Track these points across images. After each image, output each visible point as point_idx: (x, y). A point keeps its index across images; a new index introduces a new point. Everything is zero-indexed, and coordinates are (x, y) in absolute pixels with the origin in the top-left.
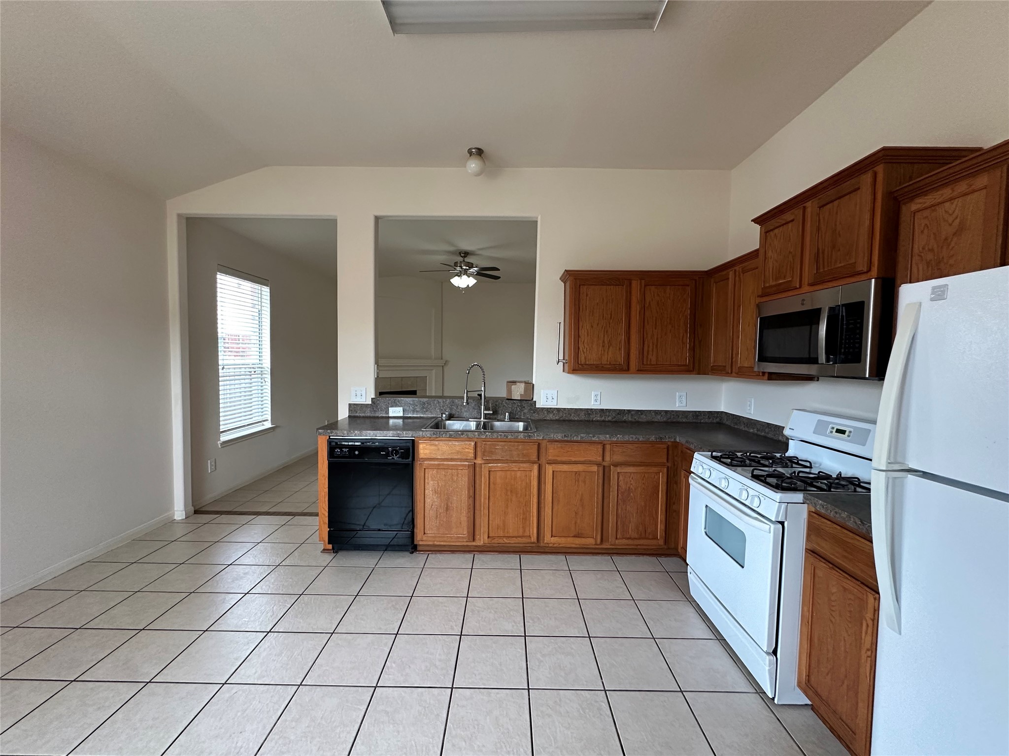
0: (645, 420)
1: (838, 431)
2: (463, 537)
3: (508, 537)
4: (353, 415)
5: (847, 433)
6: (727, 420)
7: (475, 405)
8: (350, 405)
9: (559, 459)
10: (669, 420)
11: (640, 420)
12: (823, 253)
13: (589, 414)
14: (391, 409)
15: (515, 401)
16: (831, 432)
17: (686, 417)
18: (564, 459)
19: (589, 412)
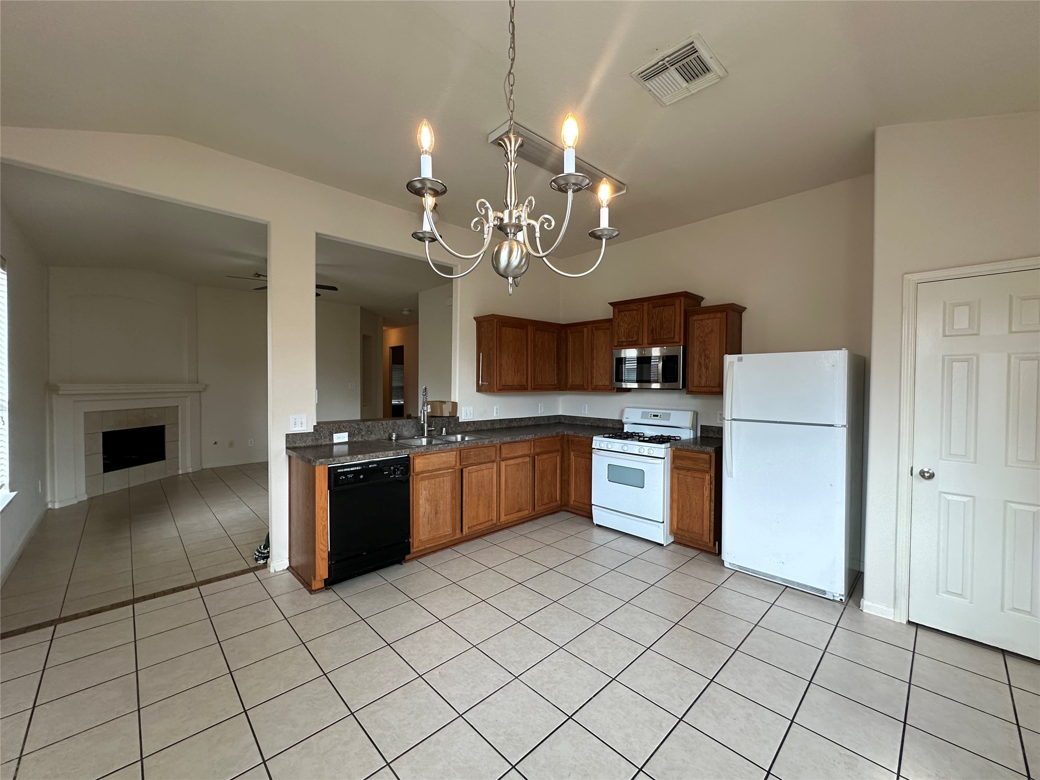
0: (524, 425)
1: (654, 416)
2: (449, 534)
3: (480, 524)
4: (291, 446)
5: (659, 416)
6: (565, 420)
7: (414, 424)
8: (287, 436)
9: (508, 456)
10: (536, 424)
11: (522, 425)
12: (656, 329)
13: (493, 424)
14: (335, 435)
15: (444, 418)
16: (651, 417)
17: (544, 420)
18: (512, 455)
19: (493, 422)
